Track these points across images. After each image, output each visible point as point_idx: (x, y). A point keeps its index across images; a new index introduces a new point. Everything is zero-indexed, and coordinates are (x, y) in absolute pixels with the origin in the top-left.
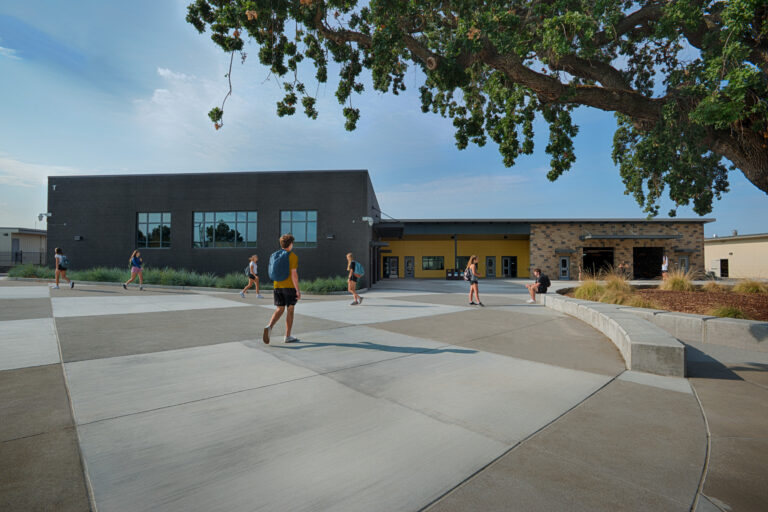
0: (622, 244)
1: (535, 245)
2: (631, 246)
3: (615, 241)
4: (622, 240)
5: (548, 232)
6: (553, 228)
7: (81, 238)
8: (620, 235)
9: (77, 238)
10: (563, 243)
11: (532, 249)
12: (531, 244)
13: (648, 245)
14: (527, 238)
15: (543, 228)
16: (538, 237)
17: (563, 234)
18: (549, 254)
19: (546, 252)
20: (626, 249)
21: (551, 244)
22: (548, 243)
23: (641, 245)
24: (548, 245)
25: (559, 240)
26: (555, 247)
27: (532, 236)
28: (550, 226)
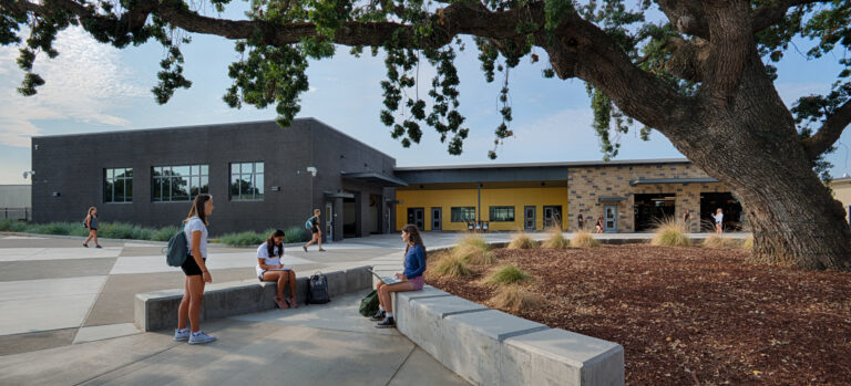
0: (685, 189)
1: (574, 192)
2: (697, 191)
3: (676, 187)
4: (685, 184)
5: (590, 176)
6: (596, 172)
7: (59, 194)
8: (683, 178)
9: (55, 194)
10: (609, 189)
11: (570, 197)
12: (569, 191)
13: (721, 190)
14: (564, 185)
15: (584, 172)
16: (577, 183)
17: (608, 179)
18: (590, 203)
19: (587, 201)
20: (691, 195)
21: (594, 191)
22: (590, 189)
23: (711, 189)
24: (590, 192)
25: (603, 186)
26: (598, 194)
27: (569, 182)
28: (593, 169)
